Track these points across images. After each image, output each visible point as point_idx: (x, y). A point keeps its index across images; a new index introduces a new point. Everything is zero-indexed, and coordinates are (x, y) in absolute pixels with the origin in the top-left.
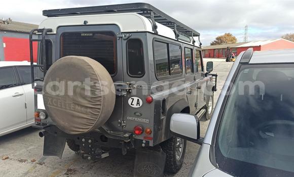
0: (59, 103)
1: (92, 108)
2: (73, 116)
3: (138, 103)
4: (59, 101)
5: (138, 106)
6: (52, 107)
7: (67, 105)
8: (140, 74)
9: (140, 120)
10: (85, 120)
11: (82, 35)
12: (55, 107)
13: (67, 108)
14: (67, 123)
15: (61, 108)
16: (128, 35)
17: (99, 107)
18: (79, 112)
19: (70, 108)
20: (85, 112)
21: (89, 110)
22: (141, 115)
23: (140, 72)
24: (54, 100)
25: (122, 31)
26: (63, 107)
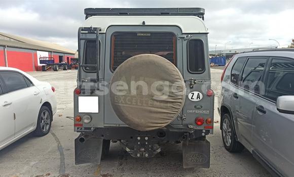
0: (134, 101)
1: (173, 102)
2: (151, 112)
3: (198, 97)
4: (134, 99)
5: (198, 100)
6: (125, 105)
7: (144, 101)
8: (200, 71)
9: (200, 112)
10: (165, 114)
11: (138, 35)
12: (127, 105)
13: (144, 105)
14: (142, 120)
15: (137, 105)
16: (189, 36)
17: (180, 101)
18: (158, 108)
19: (148, 104)
20: (165, 107)
21: (169, 105)
22: (202, 107)
23: (200, 69)
24: (127, 99)
25: (183, 32)
26: (139, 104)
